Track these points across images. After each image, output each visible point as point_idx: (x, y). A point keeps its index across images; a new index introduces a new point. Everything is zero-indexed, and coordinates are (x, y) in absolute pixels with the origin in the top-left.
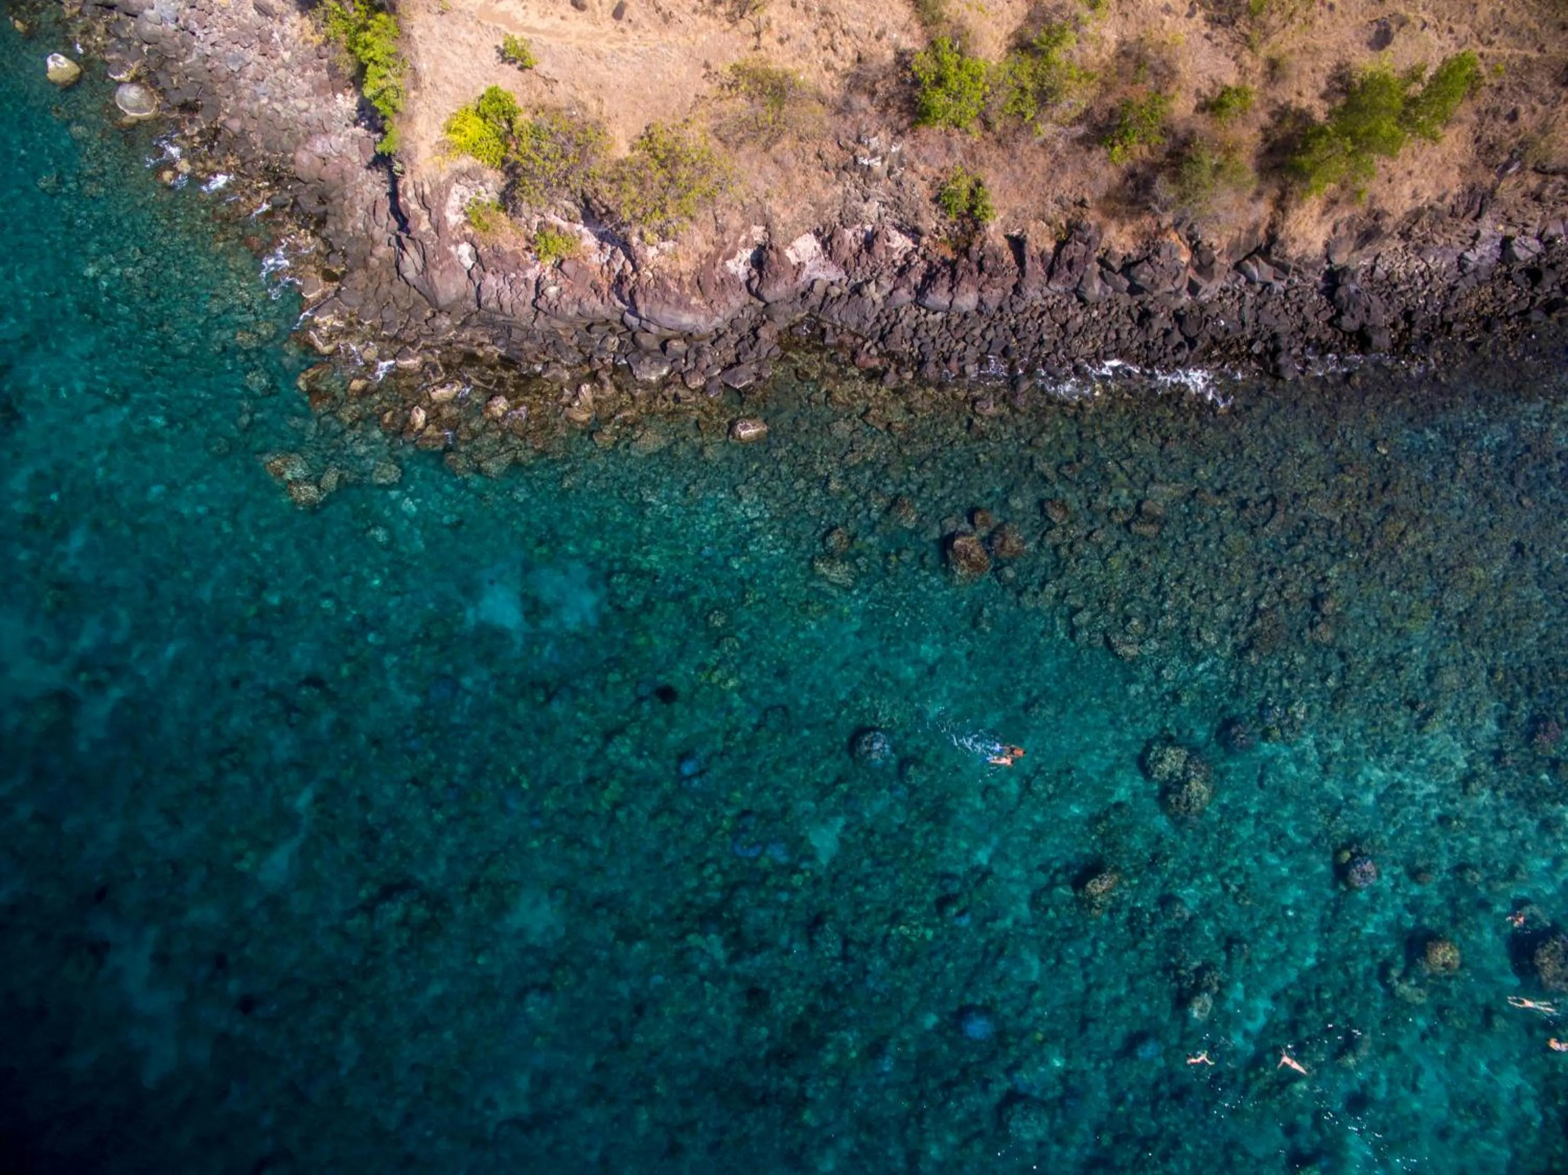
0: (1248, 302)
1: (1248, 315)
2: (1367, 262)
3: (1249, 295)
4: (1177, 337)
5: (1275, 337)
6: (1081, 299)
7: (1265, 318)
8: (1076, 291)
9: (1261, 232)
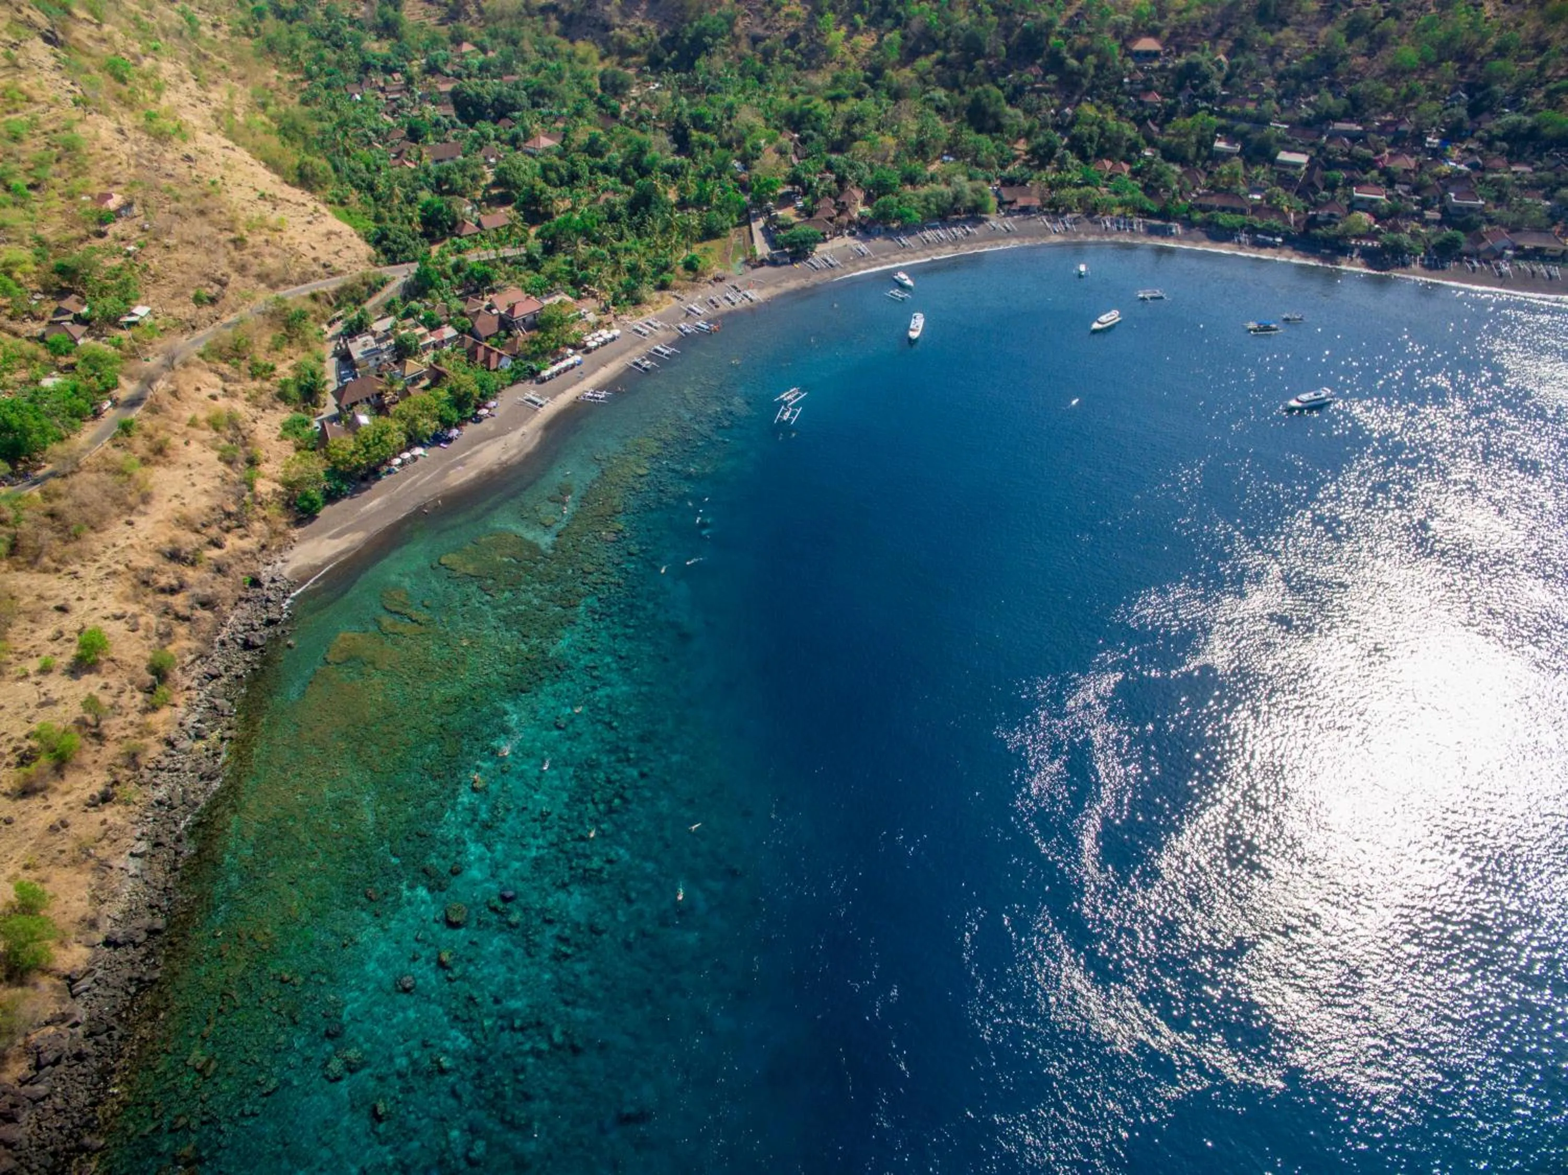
0: (102, 992)
1: (110, 992)
2: (109, 922)
3: (96, 991)
4: (103, 1037)
5: (130, 979)
6: (43, 1099)
7: (116, 983)
8: (34, 1102)
9: (59, 983)
